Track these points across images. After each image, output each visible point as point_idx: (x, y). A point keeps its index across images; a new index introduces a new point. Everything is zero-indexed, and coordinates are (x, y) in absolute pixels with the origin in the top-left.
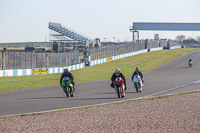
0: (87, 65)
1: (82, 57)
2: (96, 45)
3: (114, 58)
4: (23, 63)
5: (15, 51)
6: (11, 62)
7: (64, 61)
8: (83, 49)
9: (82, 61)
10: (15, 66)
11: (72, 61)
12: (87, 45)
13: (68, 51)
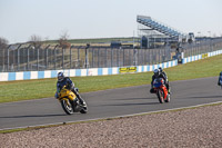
0: (180, 62)
1: (174, 54)
2: (190, 40)
3: (210, 54)
4: (109, 61)
5: (99, 47)
6: (96, 59)
7: (154, 58)
8: (175, 44)
9: (175, 58)
10: (99, 65)
11: (164, 58)
12: (180, 40)
13: (158, 47)
